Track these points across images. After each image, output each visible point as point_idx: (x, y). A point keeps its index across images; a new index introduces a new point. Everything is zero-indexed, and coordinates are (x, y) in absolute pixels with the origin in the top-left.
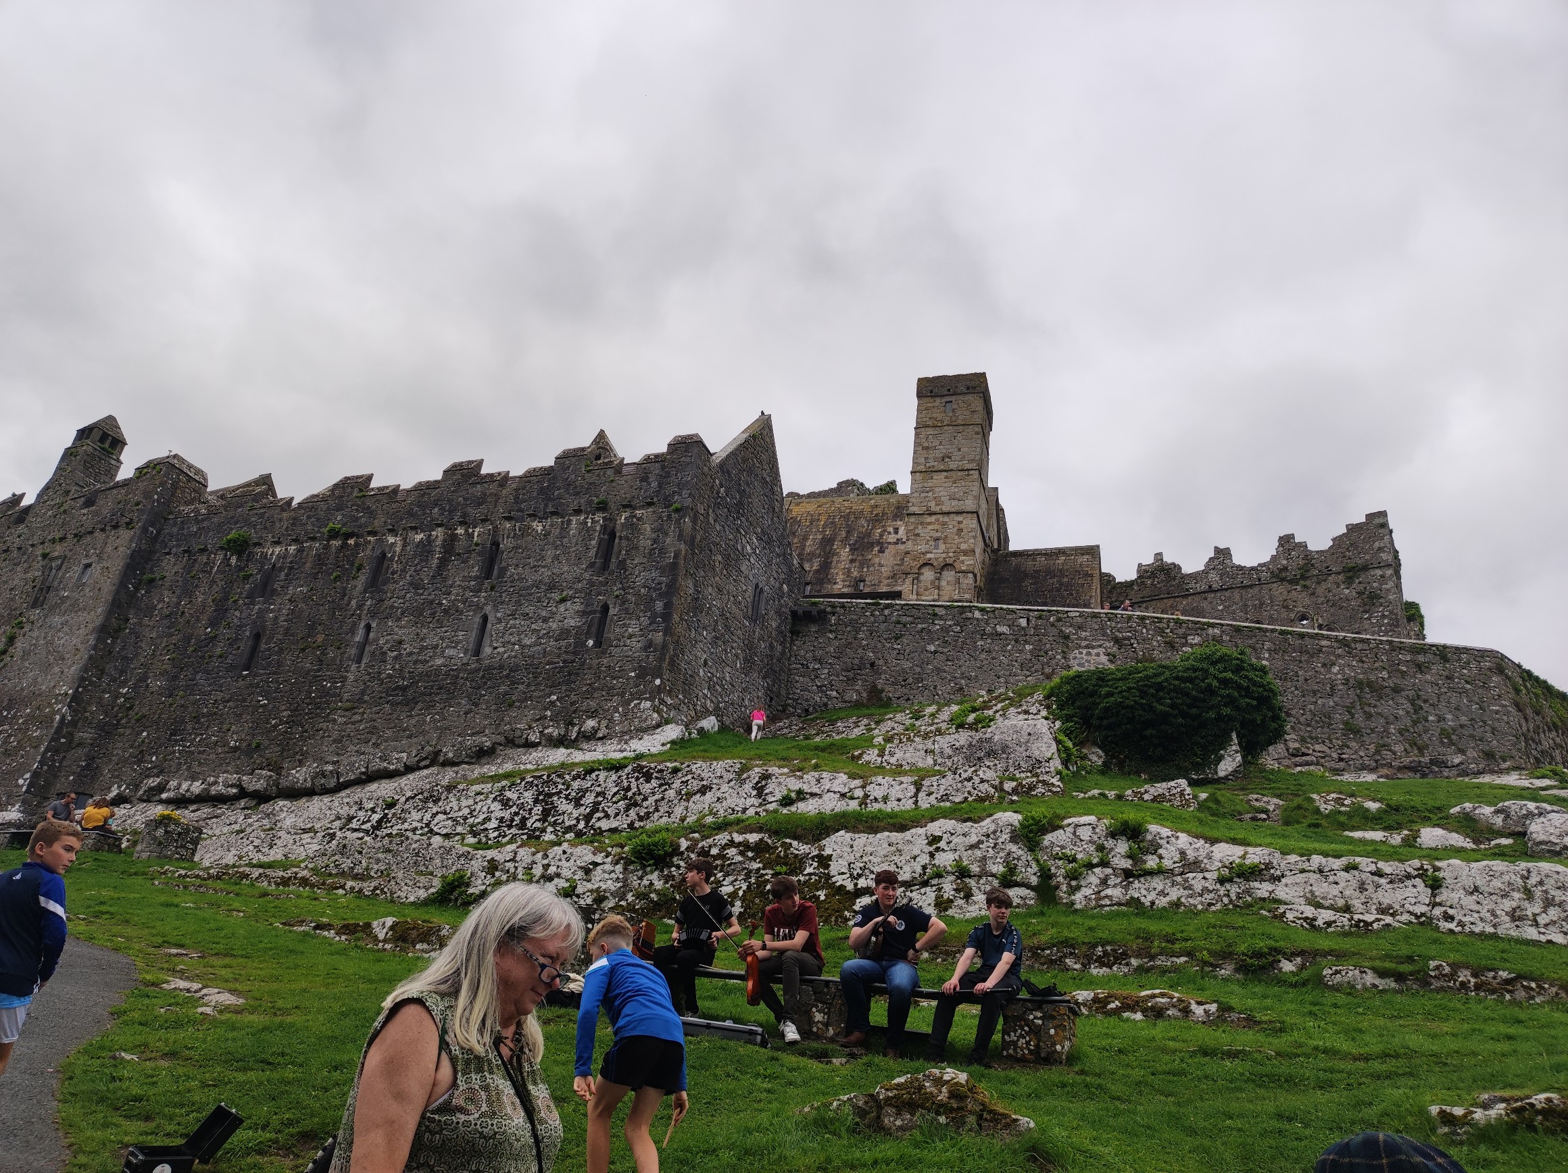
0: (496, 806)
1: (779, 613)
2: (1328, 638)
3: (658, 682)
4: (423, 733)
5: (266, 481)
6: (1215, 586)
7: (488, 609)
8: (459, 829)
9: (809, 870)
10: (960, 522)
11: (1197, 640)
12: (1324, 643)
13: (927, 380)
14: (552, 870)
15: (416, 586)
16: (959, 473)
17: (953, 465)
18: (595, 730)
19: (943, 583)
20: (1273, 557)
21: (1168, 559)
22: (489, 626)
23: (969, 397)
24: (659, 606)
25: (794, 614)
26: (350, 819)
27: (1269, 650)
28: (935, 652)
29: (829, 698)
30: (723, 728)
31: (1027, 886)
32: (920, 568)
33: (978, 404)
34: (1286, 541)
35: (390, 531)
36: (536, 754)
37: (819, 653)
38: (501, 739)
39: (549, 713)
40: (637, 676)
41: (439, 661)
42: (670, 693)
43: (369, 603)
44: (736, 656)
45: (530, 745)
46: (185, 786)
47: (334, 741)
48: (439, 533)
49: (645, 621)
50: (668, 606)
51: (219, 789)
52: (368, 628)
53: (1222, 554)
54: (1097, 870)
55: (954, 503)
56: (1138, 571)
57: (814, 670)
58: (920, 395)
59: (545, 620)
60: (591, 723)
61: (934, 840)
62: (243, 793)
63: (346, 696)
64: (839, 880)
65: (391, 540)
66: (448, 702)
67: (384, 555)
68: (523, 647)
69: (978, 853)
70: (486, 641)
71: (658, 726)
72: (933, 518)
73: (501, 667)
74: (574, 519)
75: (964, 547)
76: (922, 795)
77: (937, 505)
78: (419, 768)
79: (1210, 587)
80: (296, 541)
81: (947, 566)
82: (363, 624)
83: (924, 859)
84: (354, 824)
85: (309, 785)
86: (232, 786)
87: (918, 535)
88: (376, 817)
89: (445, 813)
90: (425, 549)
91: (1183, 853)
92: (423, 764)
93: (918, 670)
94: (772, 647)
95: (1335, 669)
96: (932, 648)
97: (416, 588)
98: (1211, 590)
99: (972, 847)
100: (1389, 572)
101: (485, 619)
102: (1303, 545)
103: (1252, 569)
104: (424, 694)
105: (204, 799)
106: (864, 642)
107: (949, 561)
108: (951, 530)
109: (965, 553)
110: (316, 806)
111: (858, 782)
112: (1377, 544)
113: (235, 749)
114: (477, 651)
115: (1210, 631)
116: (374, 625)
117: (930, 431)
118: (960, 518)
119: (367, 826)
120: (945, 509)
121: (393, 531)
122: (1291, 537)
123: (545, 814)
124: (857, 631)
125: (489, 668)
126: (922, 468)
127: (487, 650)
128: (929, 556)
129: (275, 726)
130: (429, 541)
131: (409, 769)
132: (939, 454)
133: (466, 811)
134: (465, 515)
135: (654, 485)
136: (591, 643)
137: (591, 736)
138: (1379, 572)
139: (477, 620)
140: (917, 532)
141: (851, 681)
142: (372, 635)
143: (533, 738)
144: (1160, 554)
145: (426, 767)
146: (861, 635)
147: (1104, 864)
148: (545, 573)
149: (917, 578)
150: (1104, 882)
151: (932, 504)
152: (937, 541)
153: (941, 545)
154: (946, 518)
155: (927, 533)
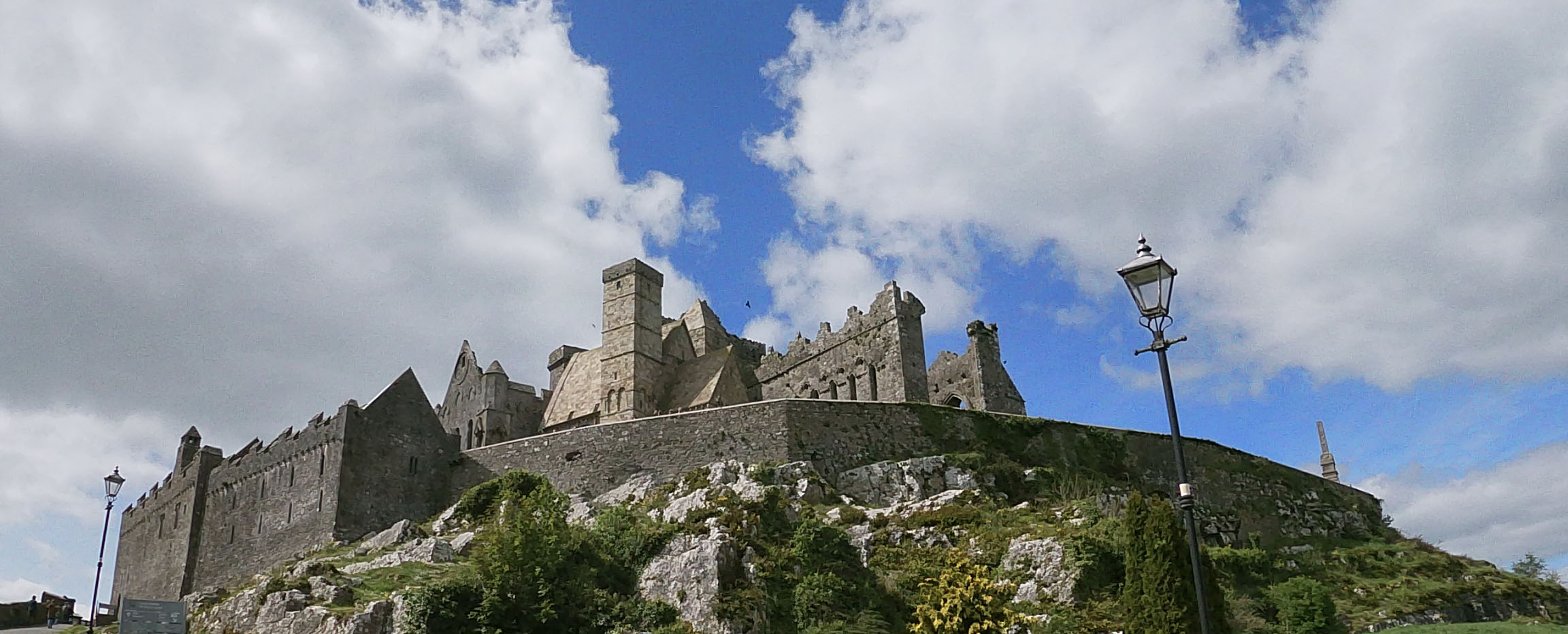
1: (435, 466)
3: (334, 523)
6: (822, 350)
7: (292, 501)
10: (626, 359)
13: (607, 270)
15: (273, 494)
16: (625, 328)
17: (622, 324)
19: (621, 400)
20: (846, 324)
21: (803, 335)
22: (292, 509)
23: (629, 277)
25: (451, 463)
32: (609, 394)
33: (633, 281)
34: (852, 312)
37: (462, 481)
40: (329, 522)
41: (280, 528)
43: (261, 505)
44: (398, 497)
52: (261, 517)
53: (825, 327)
55: (623, 348)
57: (461, 490)
58: (604, 281)
59: (306, 503)
63: (257, 549)
65: (266, 472)
67: (264, 481)
68: (300, 516)
70: (291, 516)
72: (613, 361)
73: (296, 526)
74: (314, 452)
75: (629, 375)
77: (615, 351)
81: (623, 389)
82: (260, 515)
87: (608, 372)
90: (275, 476)
98: (820, 353)
101: (291, 505)
102: (859, 312)
106: (480, 471)
107: (622, 385)
108: (622, 366)
109: (629, 379)
112: (889, 304)
115: (634, 426)
116: (263, 515)
117: (611, 303)
118: (625, 357)
120: (620, 352)
122: (854, 308)
126: (607, 329)
127: (291, 520)
128: (612, 385)
130: (275, 472)
132: (614, 317)
134: (285, 457)
135: (335, 429)
136: (318, 509)
139: (289, 507)
142: (262, 520)
144: (800, 333)
149: (608, 401)
151: (613, 351)
152: (616, 374)
153: (618, 377)
154: (618, 359)
155: (610, 370)
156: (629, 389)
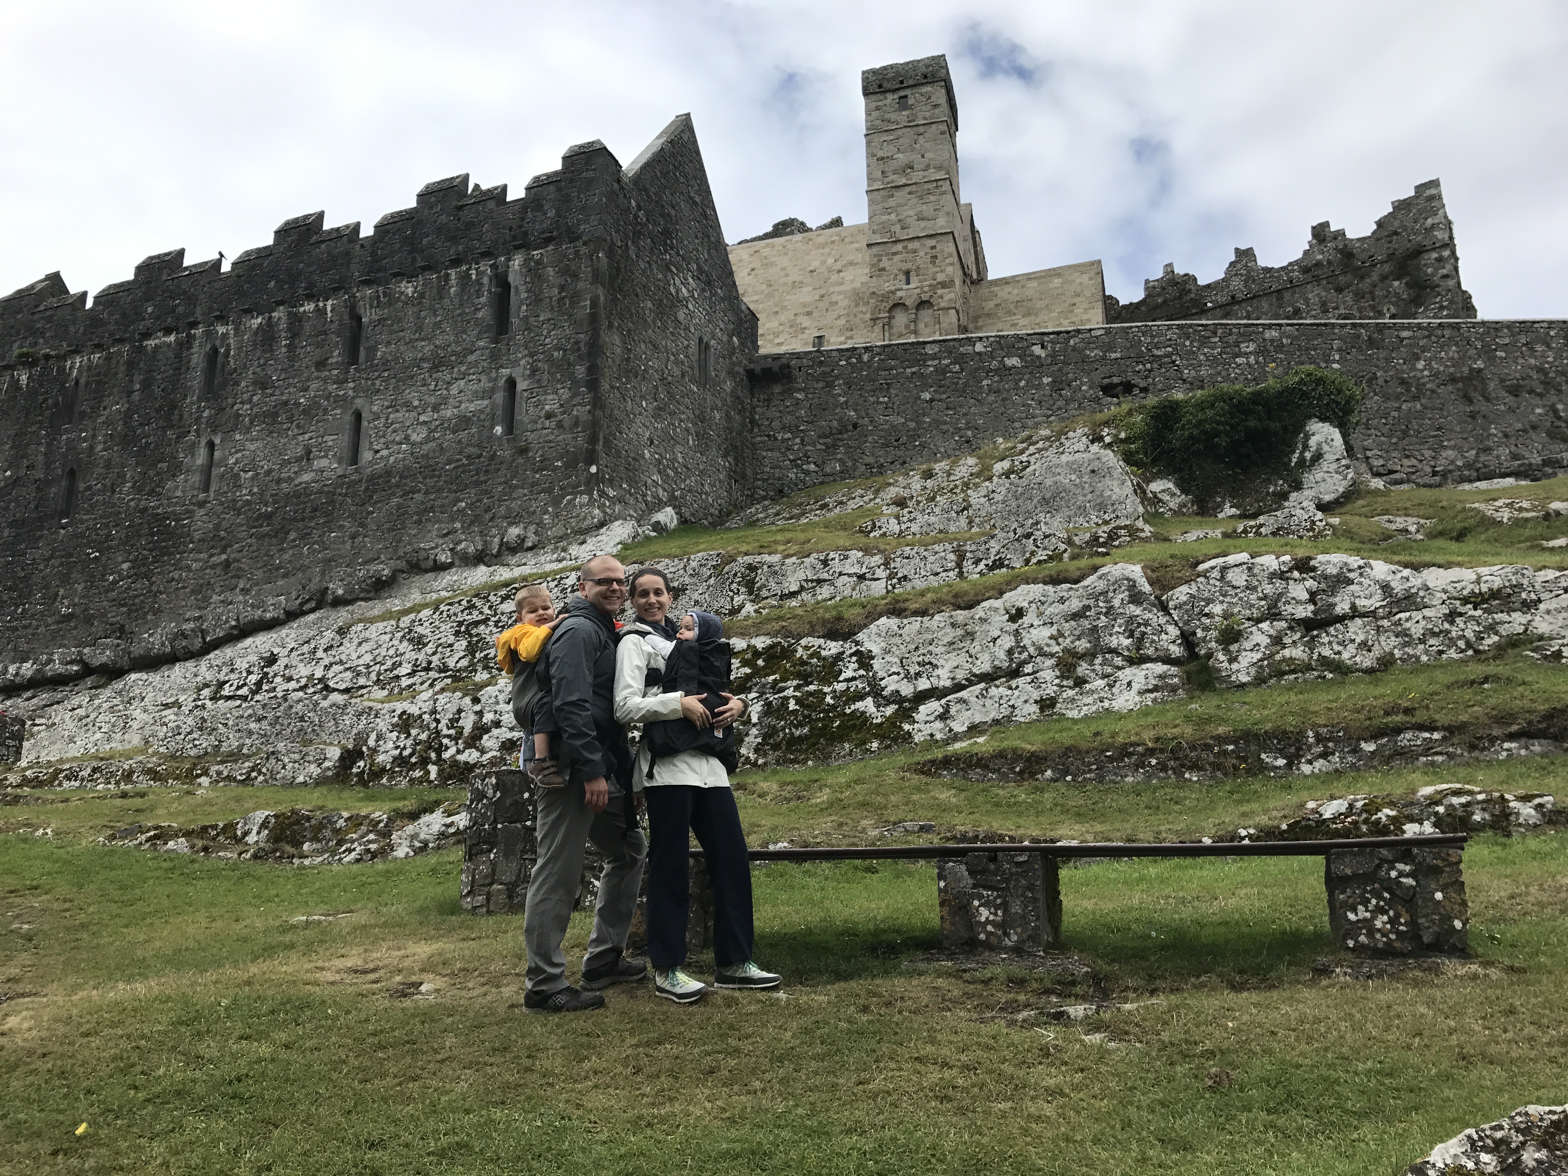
0: (405, 647)
1: (731, 373)
2: (1409, 327)
3: (594, 469)
4: (303, 568)
5: (55, 281)
6: (1240, 296)
7: (359, 402)
8: (362, 681)
9: (848, 673)
10: (933, 248)
11: (1252, 347)
12: (1405, 334)
13: (874, 72)
14: (488, 717)
15: (263, 384)
16: (926, 186)
17: (916, 176)
18: (522, 539)
19: (921, 326)
20: (1306, 253)
21: (1179, 270)
22: (365, 423)
23: (927, 89)
24: (580, 371)
25: (750, 373)
26: (221, 684)
27: (1339, 350)
28: (932, 400)
29: (807, 473)
30: (683, 521)
31: (1167, 660)
32: (890, 310)
33: (940, 96)
34: (1320, 232)
35: (218, 318)
36: (448, 578)
37: (788, 419)
38: (402, 564)
39: (458, 525)
40: (566, 465)
41: (306, 477)
42: (611, 482)
43: (206, 414)
44: (687, 430)
45: (440, 568)
46: (12, 669)
47: (193, 592)
48: (280, 314)
49: (565, 394)
50: (593, 369)
51: (57, 667)
52: (211, 446)
53: (1245, 255)
54: (1265, 625)
55: (923, 224)
56: (1146, 289)
57: (784, 440)
58: (866, 93)
59: (436, 408)
60: (514, 532)
61: (1017, 615)
62: (87, 670)
63: (197, 536)
64: (891, 685)
65: (221, 330)
66: (329, 526)
67: (215, 350)
68: (413, 444)
69: (1086, 624)
70: (364, 443)
71: (602, 524)
72: (899, 247)
73: (388, 473)
74: (453, 273)
75: (940, 277)
76: (968, 565)
77: (903, 228)
78: (304, 613)
79: (1233, 297)
80: (99, 347)
81: (923, 304)
82: (203, 442)
83: (1007, 642)
84: (226, 691)
85: (168, 650)
86: (71, 662)
87: (883, 269)
88: (253, 678)
89: (341, 662)
90: (267, 335)
91: (1386, 588)
92: (306, 607)
93: (912, 425)
94: (728, 418)
95: (1421, 365)
96: (927, 396)
97: (264, 387)
98: (1234, 300)
99: (1076, 616)
100: (1446, 253)
101: (358, 416)
102: (1341, 234)
103: (1283, 269)
104: (294, 520)
105: (38, 683)
106: (842, 399)
107: (925, 297)
108: (922, 258)
109: (943, 285)
110: (178, 673)
111: (877, 559)
112: (1430, 221)
113: (69, 617)
114: (354, 459)
116: (217, 441)
117: (884, 137)
118: (932, 243)
119: (244, 691)
120: (913, 233)
121: (222, 319)
122: (1326, 225)
123: (471, 650)
124: (830, 385)
125: (372, 478)
126: (882, 185)
127: (367, 456)
128: (899, 294)
129: (115, 582)
130: (270, 324)
131: (291, 616)
132: (898, 165)
133: (367, 659)
134: (311, 285)
135: (551, 213)
136: (499, 430)
137: (517, 548)
138: (1434, 255)
139: (348, 418)
140: (881, 265)
141: (830, 449)
142: (217, 454)
143: (444, 558)
144: (1170, 265)
145: (312, 611)
146: (837, 391)
147: (1273, 615)
148: (427, 348)
149: (889, 324)
150: (1277, 641)
151: (897, 228)
152: (907, 273)
153: (913, 278)
154: (916, 245)
155: (895, 265)
156: (942, 305)
